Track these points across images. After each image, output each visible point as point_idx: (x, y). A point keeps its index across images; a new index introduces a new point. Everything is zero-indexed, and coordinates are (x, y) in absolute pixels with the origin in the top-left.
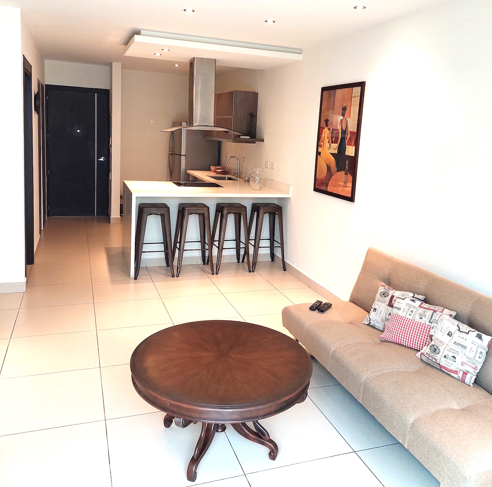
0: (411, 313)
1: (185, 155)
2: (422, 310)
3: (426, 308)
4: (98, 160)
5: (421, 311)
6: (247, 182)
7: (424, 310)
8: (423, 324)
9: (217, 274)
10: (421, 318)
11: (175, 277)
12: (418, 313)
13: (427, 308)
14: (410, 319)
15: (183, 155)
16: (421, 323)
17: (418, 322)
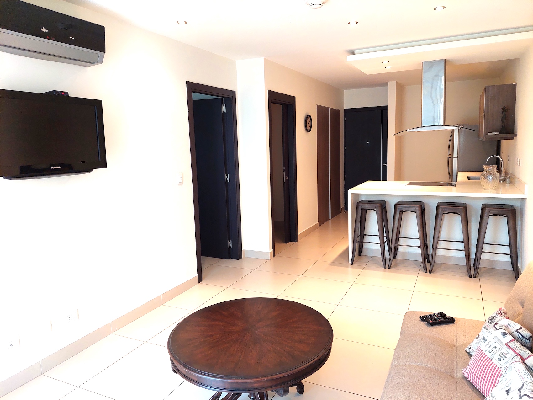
0: (493, 349)
1: (457, 157)
2: (507, 349)
3: (511, 348)
4: (384, 165)
5: (505, 349)
6: (501, 182)
7: (508, 350)
8: (498, 368)
9: (430, 273)
10: (499, 360)
11: (387, 269)
12: (499, 353)
13: (513, 348)
14: (488, 357)
15: (455, 157)
16: (496, 366)
17: (495, 364)
